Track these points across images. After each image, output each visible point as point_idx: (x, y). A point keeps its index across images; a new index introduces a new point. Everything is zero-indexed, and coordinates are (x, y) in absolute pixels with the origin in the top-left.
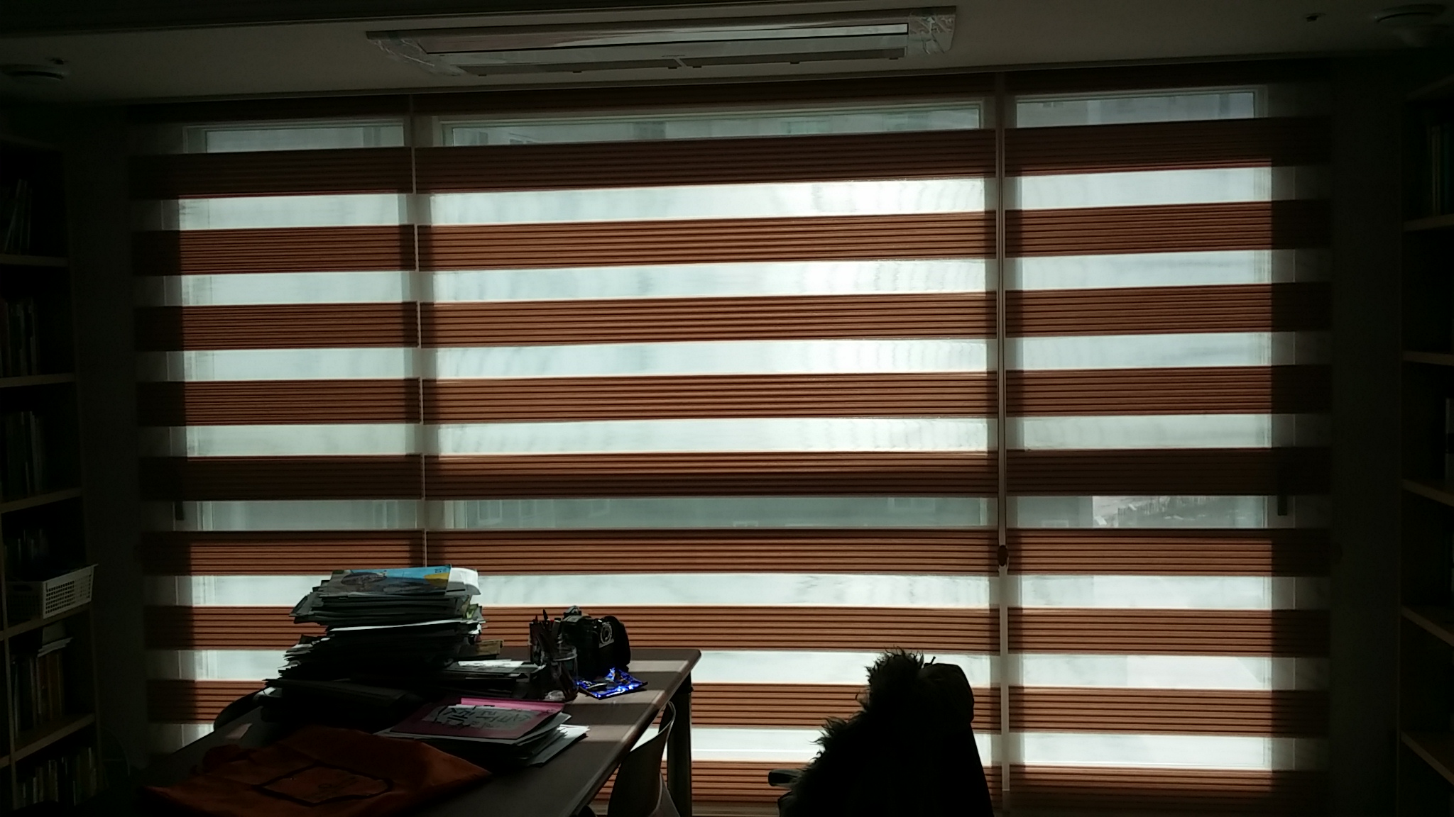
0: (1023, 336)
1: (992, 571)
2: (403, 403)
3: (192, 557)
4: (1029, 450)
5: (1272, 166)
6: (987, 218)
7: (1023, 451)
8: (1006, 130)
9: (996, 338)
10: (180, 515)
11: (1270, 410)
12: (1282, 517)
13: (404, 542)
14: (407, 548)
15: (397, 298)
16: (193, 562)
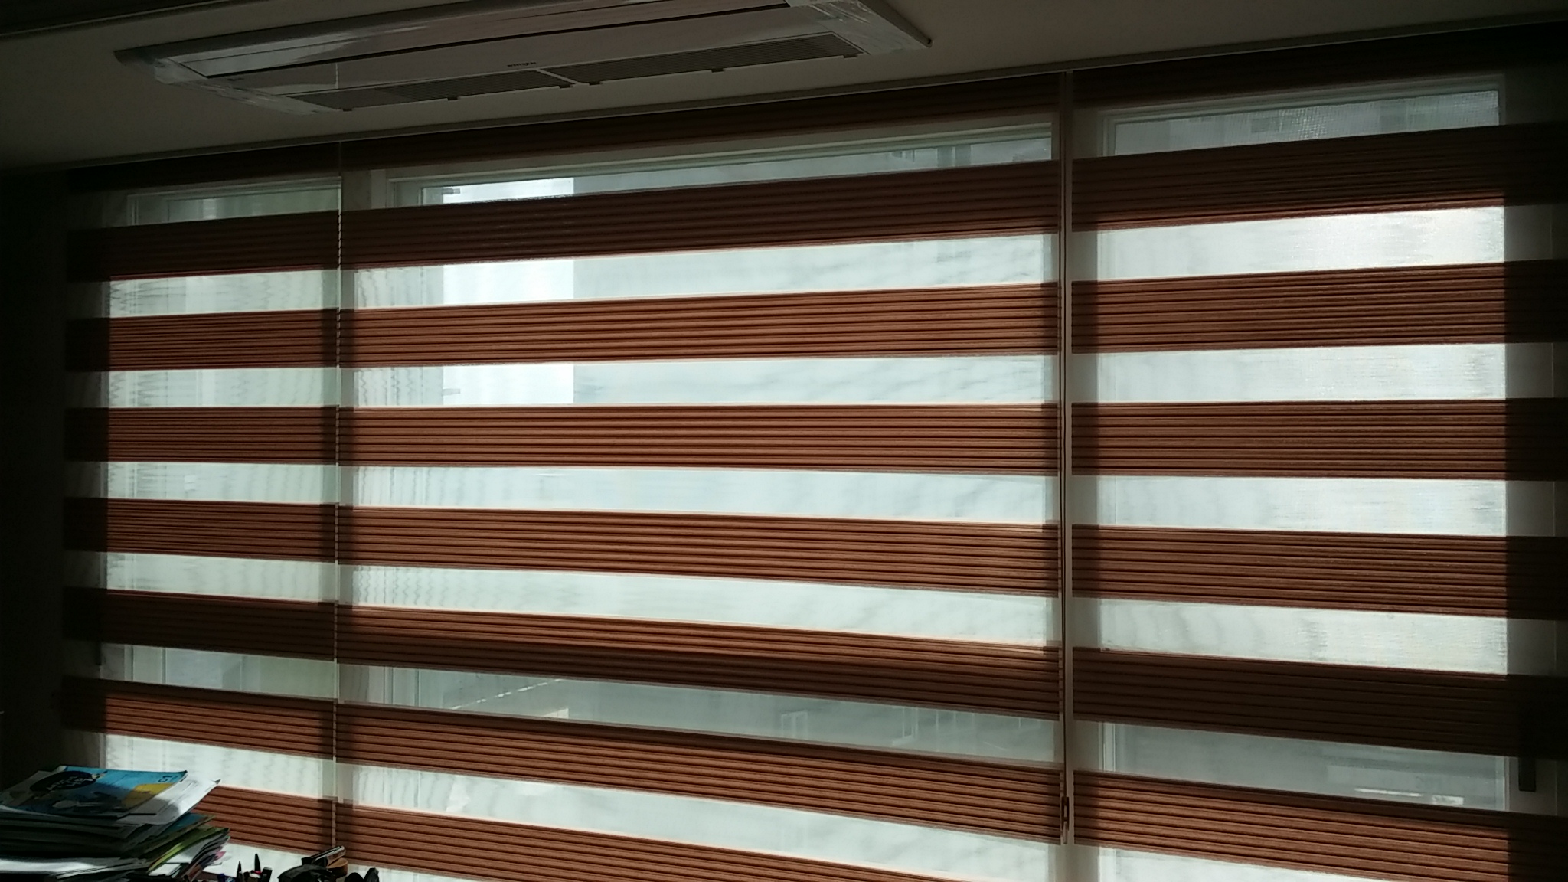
0: (1098, 474)
1: (1051, 834)
2: (317, 536)
3: (108, 711)
4: (1108, 650)
5: (1505, 204)
6: (1046, 293)
7: (1098, 650)
8: (1075, 162)
9: (1057, 475)
10: (98, 659)
11: (1504, 612)
12: (1528, 794)
13: (315, 715)
14: (317, 723)
15: (316, 401)
16: (110, 717)
